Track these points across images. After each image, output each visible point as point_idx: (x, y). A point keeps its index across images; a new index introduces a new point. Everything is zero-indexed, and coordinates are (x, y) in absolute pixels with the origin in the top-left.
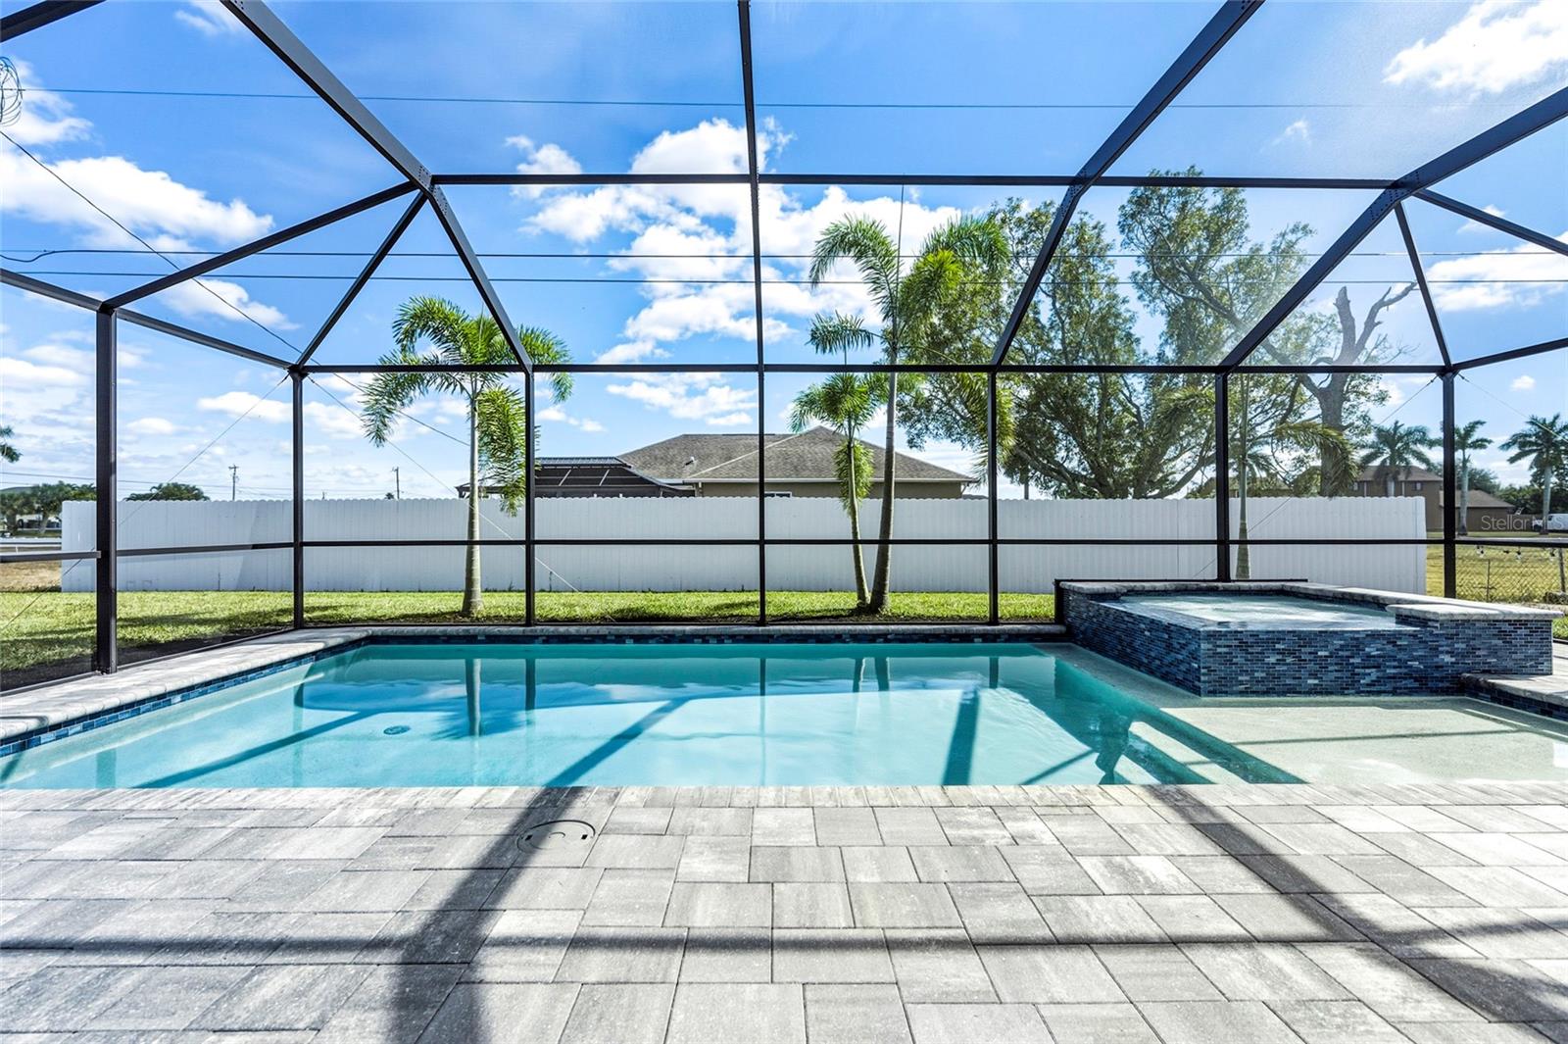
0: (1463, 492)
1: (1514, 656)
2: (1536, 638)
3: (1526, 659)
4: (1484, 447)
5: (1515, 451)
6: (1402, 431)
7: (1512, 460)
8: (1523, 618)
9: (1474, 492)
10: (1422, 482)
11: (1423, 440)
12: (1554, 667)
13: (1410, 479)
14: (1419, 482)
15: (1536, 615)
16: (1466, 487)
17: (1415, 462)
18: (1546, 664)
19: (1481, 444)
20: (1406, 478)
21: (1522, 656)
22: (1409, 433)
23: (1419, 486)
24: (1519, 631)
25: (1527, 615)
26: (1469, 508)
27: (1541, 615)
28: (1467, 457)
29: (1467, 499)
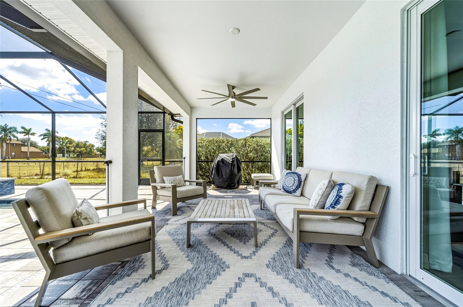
0: (28, 147)
1: (3, 191)
2: (10, 185)
3: (7, 191)
4: (34, 135)
5: (42, 137)
6: (8, 128)
7: (42, 139)
8: (6, 180)
9: (32, 147)
10: (16, 144)
11: (16, 130)
12: (15, 192)
13: (11, 142)
14: (14, 143)
15: (10, 179)
16: (29, 146)
17: (12, 137)
18: (13, 191)
19: (33, 134)
20: (10, 142)
21: (6, 190)
22: (11, 128)
23: (15, 145)
24: (5, 184)
25: (7, 180)
26: (30, 152)
27: (11, 179)
28: (29, 137)
29: (30, 149)
